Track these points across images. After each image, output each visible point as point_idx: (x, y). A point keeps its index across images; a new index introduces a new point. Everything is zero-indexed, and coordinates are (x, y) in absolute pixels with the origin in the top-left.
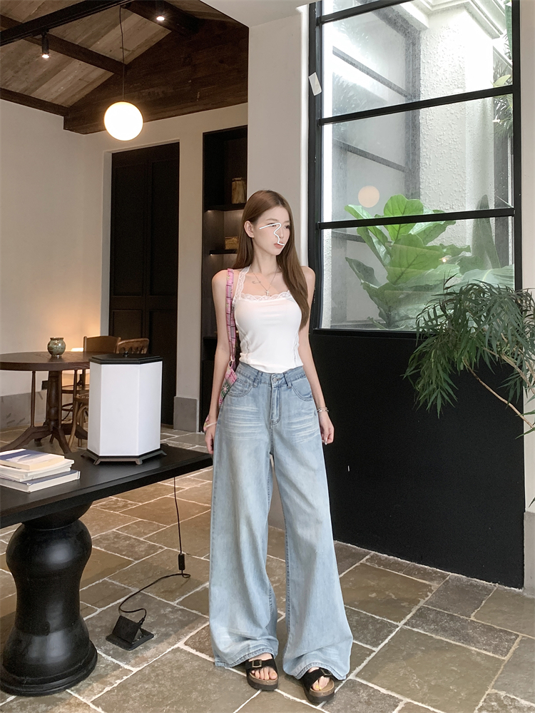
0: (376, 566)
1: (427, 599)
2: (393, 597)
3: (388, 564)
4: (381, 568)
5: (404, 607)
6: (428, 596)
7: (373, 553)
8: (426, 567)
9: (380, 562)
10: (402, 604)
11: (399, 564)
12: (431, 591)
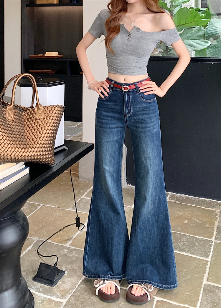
0: (177, 202)
1: (218, 220)
2: (198, 221)
3: (184, 200)
4: (181, 202)
5: (208, 227)
6: (217, 218)
7: (170, 193)
8: (206, 199)
9: (178, 199)
10: (206, 226)
11: (189, 199)
12: (217, 215)
